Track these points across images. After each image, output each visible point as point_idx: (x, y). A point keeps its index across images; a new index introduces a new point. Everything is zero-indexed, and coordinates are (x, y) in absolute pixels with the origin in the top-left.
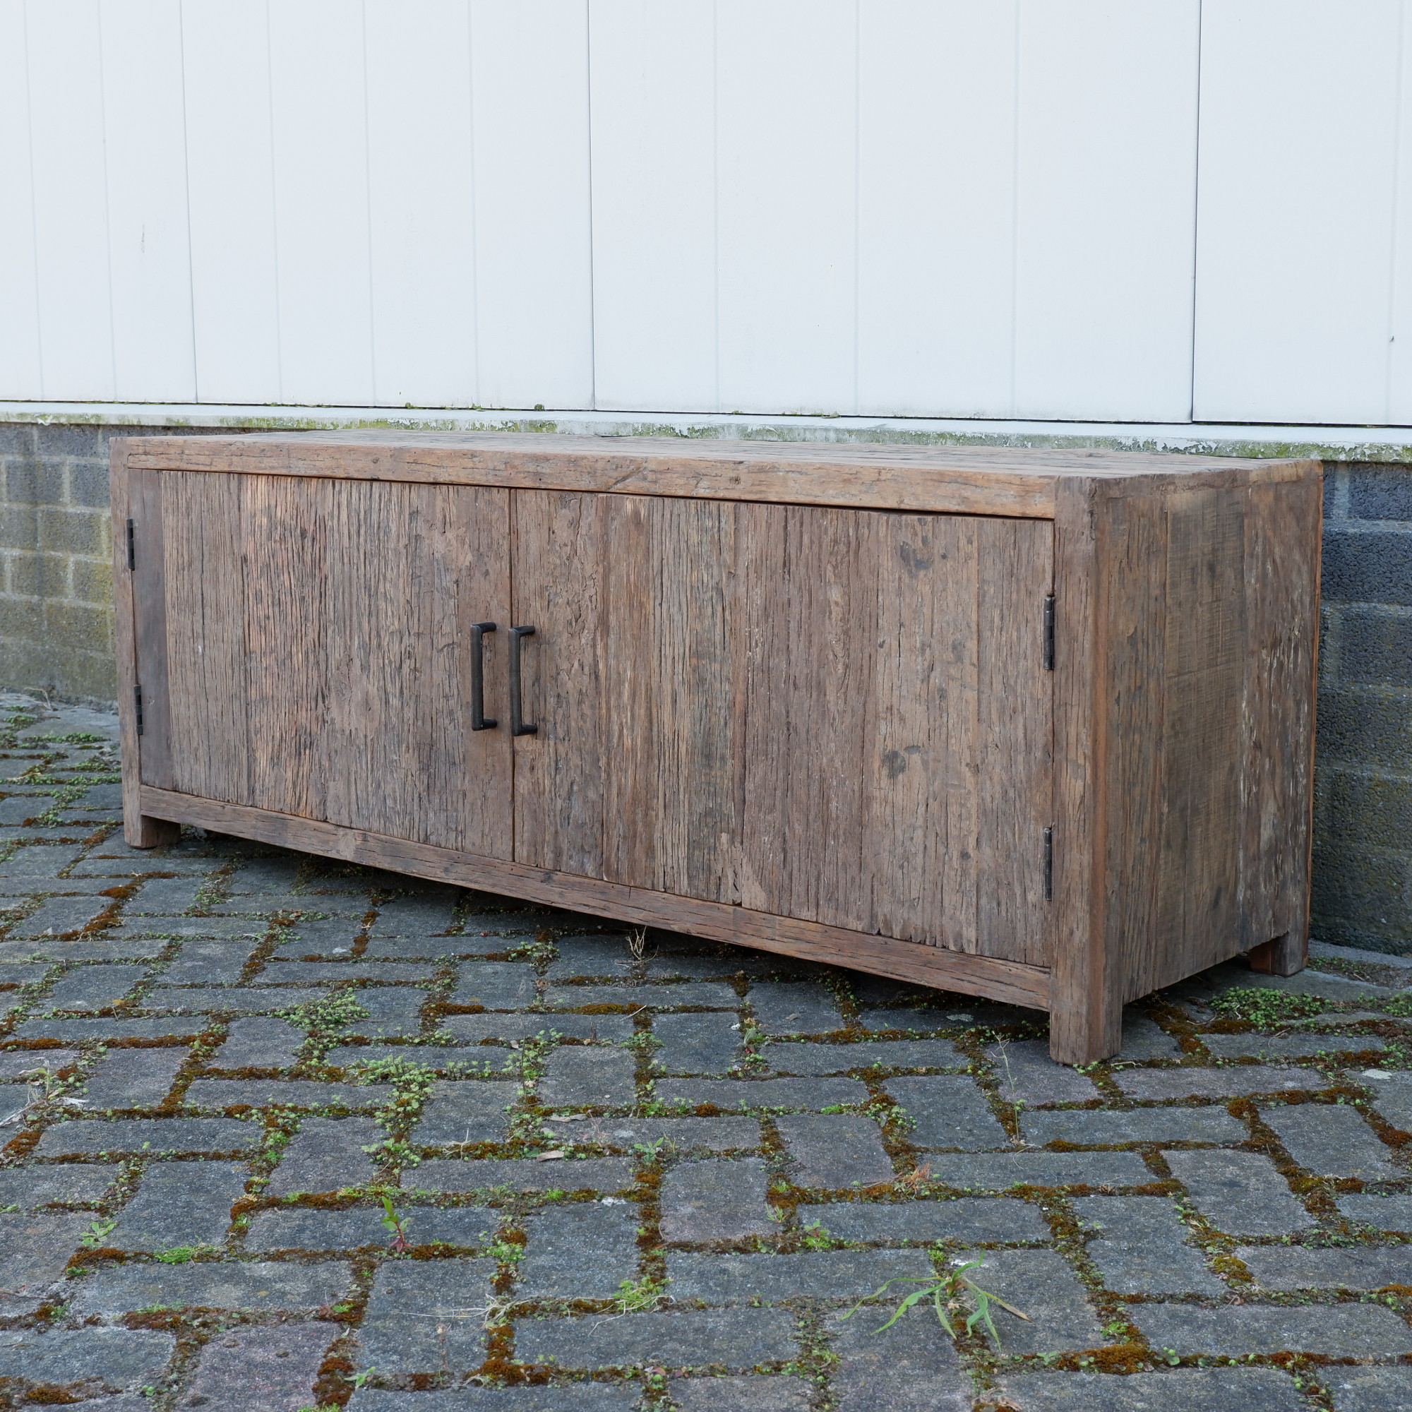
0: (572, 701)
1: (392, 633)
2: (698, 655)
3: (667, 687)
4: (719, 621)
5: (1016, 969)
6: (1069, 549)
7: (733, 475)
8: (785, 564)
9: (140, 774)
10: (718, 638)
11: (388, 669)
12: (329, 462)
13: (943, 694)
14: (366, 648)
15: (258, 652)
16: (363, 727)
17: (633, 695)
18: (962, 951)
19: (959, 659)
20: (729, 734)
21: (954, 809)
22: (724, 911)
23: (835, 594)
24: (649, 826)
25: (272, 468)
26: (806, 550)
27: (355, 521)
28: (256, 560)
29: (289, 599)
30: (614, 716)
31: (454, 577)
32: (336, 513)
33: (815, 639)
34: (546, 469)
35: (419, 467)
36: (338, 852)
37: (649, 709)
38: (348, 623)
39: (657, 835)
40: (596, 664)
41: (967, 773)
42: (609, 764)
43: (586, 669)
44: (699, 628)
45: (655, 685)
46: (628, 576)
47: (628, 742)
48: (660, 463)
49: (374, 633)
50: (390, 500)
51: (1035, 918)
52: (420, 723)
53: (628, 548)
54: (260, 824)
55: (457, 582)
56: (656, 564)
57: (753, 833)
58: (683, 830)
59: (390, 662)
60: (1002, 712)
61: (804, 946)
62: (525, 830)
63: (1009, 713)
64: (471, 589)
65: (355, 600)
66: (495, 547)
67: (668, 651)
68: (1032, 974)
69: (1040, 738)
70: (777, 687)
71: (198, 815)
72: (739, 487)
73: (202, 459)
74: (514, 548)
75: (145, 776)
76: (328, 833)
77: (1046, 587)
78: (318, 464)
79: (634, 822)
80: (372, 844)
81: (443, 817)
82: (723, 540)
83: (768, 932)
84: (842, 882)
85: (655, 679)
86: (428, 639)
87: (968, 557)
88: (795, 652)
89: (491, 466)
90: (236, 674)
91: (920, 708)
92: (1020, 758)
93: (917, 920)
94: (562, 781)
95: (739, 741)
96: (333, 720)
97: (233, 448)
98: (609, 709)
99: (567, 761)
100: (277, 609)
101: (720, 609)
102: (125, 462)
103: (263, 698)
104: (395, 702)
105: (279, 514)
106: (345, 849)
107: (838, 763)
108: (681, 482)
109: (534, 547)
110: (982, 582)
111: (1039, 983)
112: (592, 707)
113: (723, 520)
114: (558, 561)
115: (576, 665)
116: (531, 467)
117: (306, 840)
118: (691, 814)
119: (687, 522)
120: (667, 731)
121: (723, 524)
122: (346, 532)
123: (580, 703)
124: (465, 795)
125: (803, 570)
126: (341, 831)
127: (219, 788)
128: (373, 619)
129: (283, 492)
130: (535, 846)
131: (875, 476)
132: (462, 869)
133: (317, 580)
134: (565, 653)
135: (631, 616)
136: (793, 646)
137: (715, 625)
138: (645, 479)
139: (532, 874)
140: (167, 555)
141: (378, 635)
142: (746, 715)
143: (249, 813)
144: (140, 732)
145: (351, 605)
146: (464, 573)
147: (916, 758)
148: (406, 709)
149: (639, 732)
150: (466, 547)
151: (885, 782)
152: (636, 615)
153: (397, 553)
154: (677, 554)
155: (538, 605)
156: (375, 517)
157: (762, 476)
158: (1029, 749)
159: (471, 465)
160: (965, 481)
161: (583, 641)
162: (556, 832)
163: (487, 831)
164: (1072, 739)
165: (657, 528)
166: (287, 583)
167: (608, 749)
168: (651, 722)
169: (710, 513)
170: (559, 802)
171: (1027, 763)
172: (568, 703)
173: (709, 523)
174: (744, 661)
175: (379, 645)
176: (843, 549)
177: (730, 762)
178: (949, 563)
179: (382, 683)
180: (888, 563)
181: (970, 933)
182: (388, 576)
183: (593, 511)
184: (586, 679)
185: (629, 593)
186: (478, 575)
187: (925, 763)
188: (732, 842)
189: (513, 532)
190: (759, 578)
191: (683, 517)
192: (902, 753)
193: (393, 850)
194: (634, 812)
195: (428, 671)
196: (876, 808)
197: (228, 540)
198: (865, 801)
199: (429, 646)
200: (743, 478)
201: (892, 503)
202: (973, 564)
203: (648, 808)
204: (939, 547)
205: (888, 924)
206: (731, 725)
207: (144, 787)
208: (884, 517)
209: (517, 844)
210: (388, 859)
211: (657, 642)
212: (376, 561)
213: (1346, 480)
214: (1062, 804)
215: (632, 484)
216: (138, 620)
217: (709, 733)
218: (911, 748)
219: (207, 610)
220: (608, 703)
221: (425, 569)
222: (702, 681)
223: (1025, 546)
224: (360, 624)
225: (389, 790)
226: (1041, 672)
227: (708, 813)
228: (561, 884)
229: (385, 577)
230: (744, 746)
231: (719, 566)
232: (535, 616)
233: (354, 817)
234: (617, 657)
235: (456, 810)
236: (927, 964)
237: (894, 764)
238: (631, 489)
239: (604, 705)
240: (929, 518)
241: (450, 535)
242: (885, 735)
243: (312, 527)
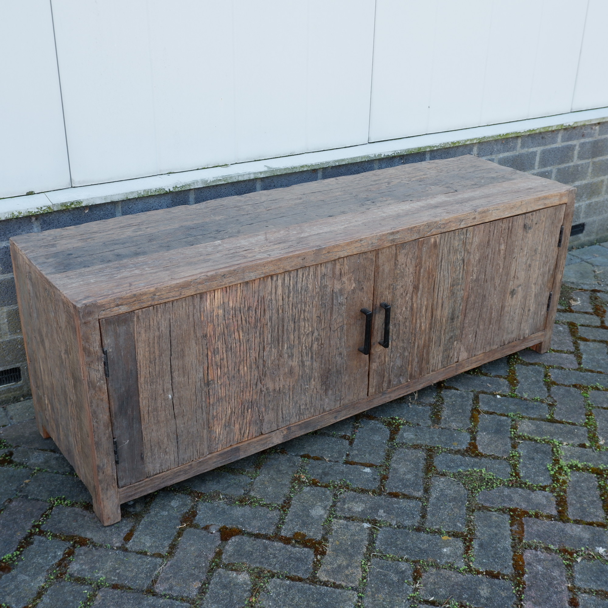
0: (401, 323)
1: (308, 334)
2: (453, 286)
3: (440, 301)
4: (461, 271)
5: (536, 335)
6: (569, 210)
7: (473, 217)
8: (488, 242)
9: (118, 484)
10: (461, 276)
11: (304, 351)
12: (272, 268)
13: (530, 266)
14: (291, 347)
15: (216, 379)
16: (288, 383)
17: (426, 310)
18: (524, 338)
19: (536, 253)
20: (461, 307)
21: (528, 298)
22: (453, 367)
23: (503, 247)
24: (428, 353)
25: (232, 282)
26: (495, 235)
27: (287, 291)
28: (214, 334)
29: (238, 344)
30: (418, 321)
31: (346, 296)
32: (274, 291)
33: (495, 264)
34: (398, 236)
35: (330, 254)
36: (273, 443)
37: (432, 312)
38: (281, 340)
39: (431, 355)
40: (412, 304)
41: (533, 286)
42: (415, 340)
43: (409, 309)
44: (454, 276)
45: (435, 303)
46: (429, 267)
47: (423, 328)
48: (446, 220)
49: (297, 338)
50: (309, 274)
51: (542, 319)
52: (323, 366)
53: (429, 257)
54: (219, 459)
55: (346, 298)
56: (440, 258)
57: (466, 336)
58: (441, 348)
59: (306, 347)
60: (543, 264)
61: (479, 362)
62: (374, 381)
63: (545, 264)
64: (353, 298)
65: (285, 328)
66: (367, 276)
67: (442, 288)
68: (540, 334)
69: (552, 267)
70: (481, 285)
71: (171, 479)
72: (476, 220)
73: (172, 294)
74: (376, 274)
75: (121, 483)
76: (267, 438)
77: (561, 224)
78: (264, 271)
79: (423, 355)
80: (293, 429)
81: (333, 397)
82: (467, 241)
83: (467, 365)
84: (492, 336)
85: (436, 300)
86: (328, 329)
87: (543, 221)
88: (487, 271)
89: (370, 242)
90: (199, 397)
91: (523, 273)
92: (546, 275)
93: (514, 335)
94: (393, 355)
95: (464, 308)
96: (267, 389)
97: (198, 281)
98: (416, 320)
99: (397, 346)
100: (230, 353)
101: (462, 266)
102: (96, 317)
103: (219, 400)
104: (307, 363)
105: (231, 305)
106: (277, 439)
107: (496, 300)
108: (454, 225)
109: (386, 270)
110: (545, 228)
111: (542, 335)
112: (410, 321)
113: (468, 234)
114: (399, 272)
115: (404, 309)
116: (391, 237)
117: (253, 449)
118: (445, 341)
119: (454, 239)
120: (439, 317)
121: (468, 236)
122: (281, 298)
123: (404, 323)
124: (345, 383)
125: (493, 242)
126: (273, 433)
127: (186, 459)
128: (297, 332)
129: (234, 292)
130: (379, 385)
131: (520, 204)
132: (344, 412)
133: (259, 328)
134: (399, 306)
135: (428, 281)
136: (487, 269)
137: (460, 273)
138: (440, 227)
139: (377, 396)
140: (140, 357)
141: (299, 338)
142: (468, 298)
143: (210, 458)
144: (117, 462)
145: (283, 331)
146: (350, 293)
147: (520, 288)
148: (314, 363)
149: (428, 322)
150: (352, 281)
151: (510, 299)
152: (430, 280)
153: (313, 297)
154: (449, 252)
155: (387, 293)
156: (299, 285)
157: (484, 214)
158: (549, 271)
159: (360, 245)
160: (545, 198)
161: (407, 299)
162: (389, 375)
163: (356, 391)
164: (561, 265)
165: (442, 245)
166: (237, 337)
167: (415, 335)
168: (432, 317)
169: (463, 233)
170: (392, 363)
171: (548, 276)
172: (399, 324)
173: (462, 237)
174: (469, 280)
175: (299, 343)
176: (507, 230)
177: (460, 318)
178: (537, 225)
179: (300, 358)
180: (520, 231)
181: (527, 332)
182: (307, 310)
183: (416, 247)
184: (408, 312)
185: (429, 273)
186: (357, 291)
187: (522, 288)
188: (457, 343)
189: (377, 267)
190: (478, 250)
191: (452, 238)
192: (516, 289)
193: (307, 425)
194: (423, 352)
195: (328, 342)
196: (506, 309)
197: (192, 332)
198: (503, 307)
199: (329, 331)
200: (477, 217)
201: (525, 211)
202: (544, 223)
203: (429, 347)
204: (535, 221)
205: (504, 342)
206: (462, 304)
207: (121, 490)
208: (521, 216)
209: (370, 389)
210: (304, 430)
211: (438, 287)
212: (299, 306)
213: (429, 155)
214: (556, 284)
215: (434, 231)
216: (112, 404)
217: (454, 311)
218: (518, 286)
219: (175, 374)
220: (416, 317)
221: (328, 299)
222: (454, 293)
223: (558, 213)
224: (288, 338)
225: (303, 402)
226: (556, 249)
227: (451, 337)
228: (389, 393)
229: (304, 311)
230: (466, 310)
231: (464, 251)
232: (387, 297)
233: (280, 424)
234: (421, 299)
235: (341, 392)
236: (514, 346)
237: (513, 293)
238: (434, 233)
239: (414, 319)
240: (534, 213)
241: (344, 279)
242: (511, 285)
243: (256, 304)
